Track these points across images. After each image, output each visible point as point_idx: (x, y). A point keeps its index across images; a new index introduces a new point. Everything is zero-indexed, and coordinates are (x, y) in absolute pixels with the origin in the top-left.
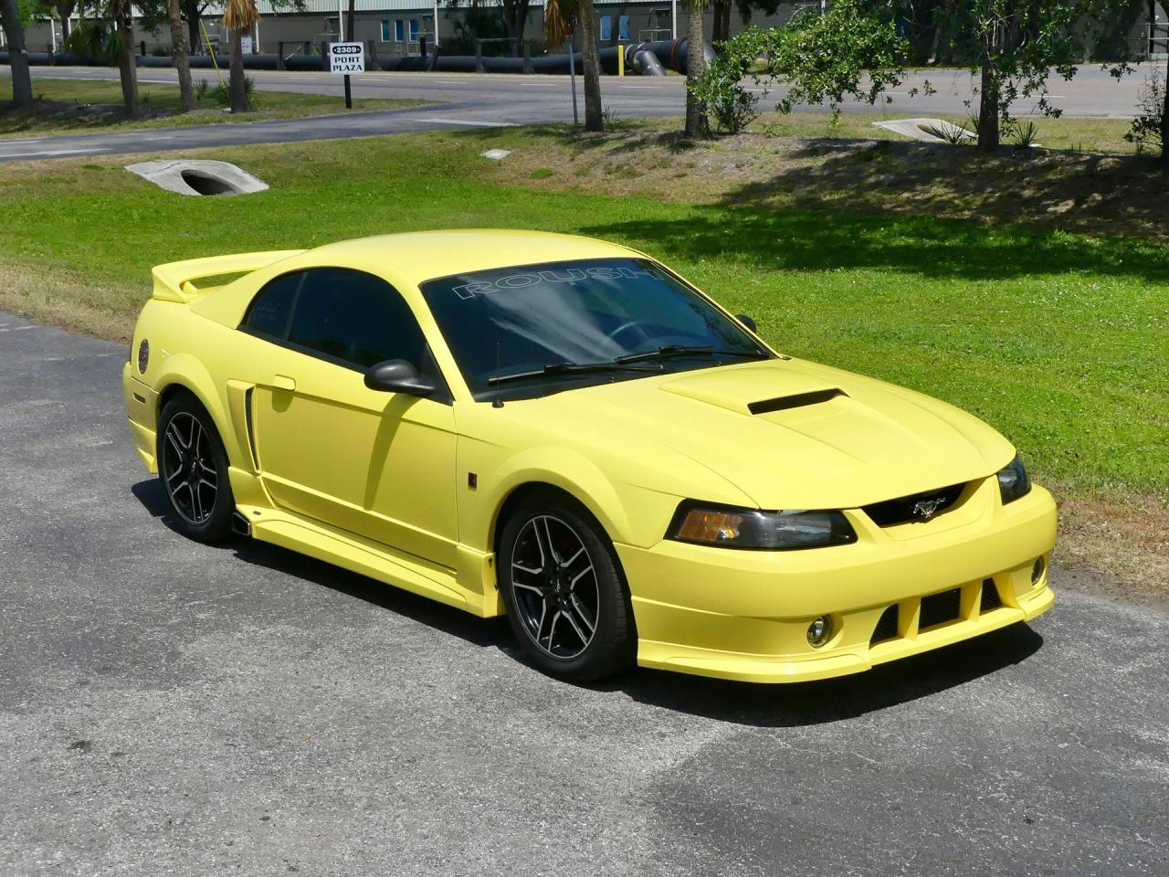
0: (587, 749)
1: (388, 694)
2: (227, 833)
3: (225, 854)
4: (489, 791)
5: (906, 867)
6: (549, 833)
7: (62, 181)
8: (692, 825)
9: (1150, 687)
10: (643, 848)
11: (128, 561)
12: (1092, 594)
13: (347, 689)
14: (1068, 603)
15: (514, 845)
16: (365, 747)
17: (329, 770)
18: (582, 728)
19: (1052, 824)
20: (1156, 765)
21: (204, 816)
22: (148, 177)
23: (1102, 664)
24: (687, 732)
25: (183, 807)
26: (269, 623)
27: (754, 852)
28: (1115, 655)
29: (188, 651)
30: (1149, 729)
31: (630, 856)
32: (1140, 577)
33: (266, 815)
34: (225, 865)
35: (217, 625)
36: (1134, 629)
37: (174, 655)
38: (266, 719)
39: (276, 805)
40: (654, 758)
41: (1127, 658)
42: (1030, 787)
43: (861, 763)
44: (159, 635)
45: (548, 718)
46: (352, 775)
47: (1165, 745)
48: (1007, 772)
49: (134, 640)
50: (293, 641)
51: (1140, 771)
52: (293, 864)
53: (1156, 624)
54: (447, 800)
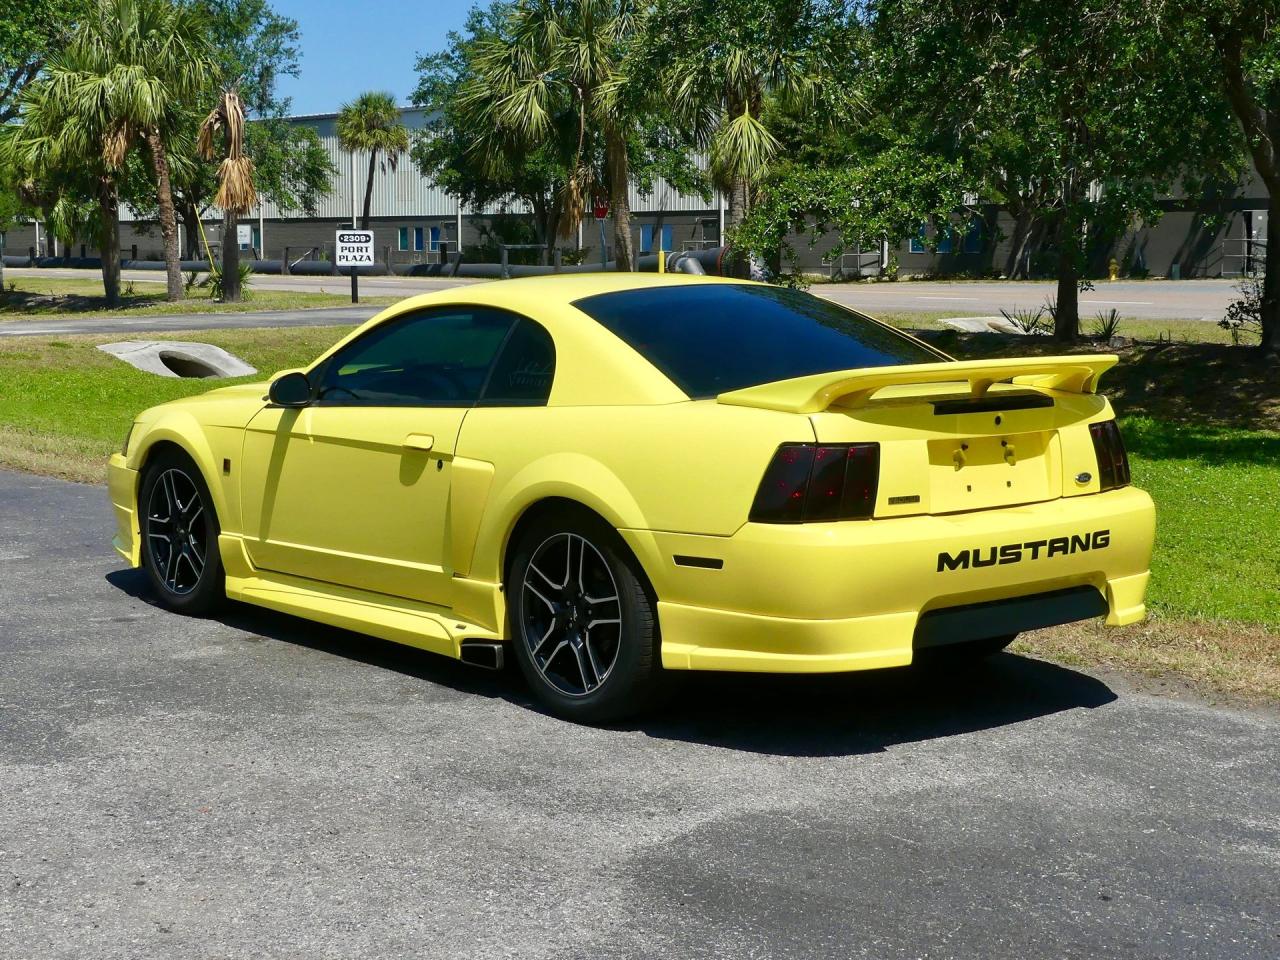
0: (554, 826)
1: (315, 773)
2: (88, 896)
3: (82, 915)
4: (428, 861)
5: (947, 938)
6: (497, 901)
7: (24, 357)
8: (679, 896)
9: (1255, 781)
10: (614, 915)
11: (23, 655)
12: (1185, 700)
13: (265, 767)
14: (1154, 707)
15: (451, 912)
16: (277, 820)
17: (230, 840)
18: (551, 806)
19: (1135, 903)
20: (1265, 850)
21: (62, 880)
22: (121, 357)
23: (1195, 759)
24: (681, 812)
25: (39, 870)
26: (181, 709)
27: (755, 922)
28: (1212, 752)
29: (76, 732)
30: (1255, 818)
31: (597, 924)
32: (1242, 684)
33: (141, 879)
34: (78, 925)
35: (117, 709)
36: (1234, 730)
37: (59, 734)
38: (160, 793)
39: (156, 870)
40: (638, 835)
41: (1227, 756)
42: (1106, 868)
43: (896, 843)
44: (45, 716)
45: (510, 797)
46: (256, 844)
47: (1276, 832)
48: (1078, 853)
49: (14, 721)
50: (207, 725)
51: (1244, 855)
52: (166, 926)
53: (1263, 727)
54: (372, 869)
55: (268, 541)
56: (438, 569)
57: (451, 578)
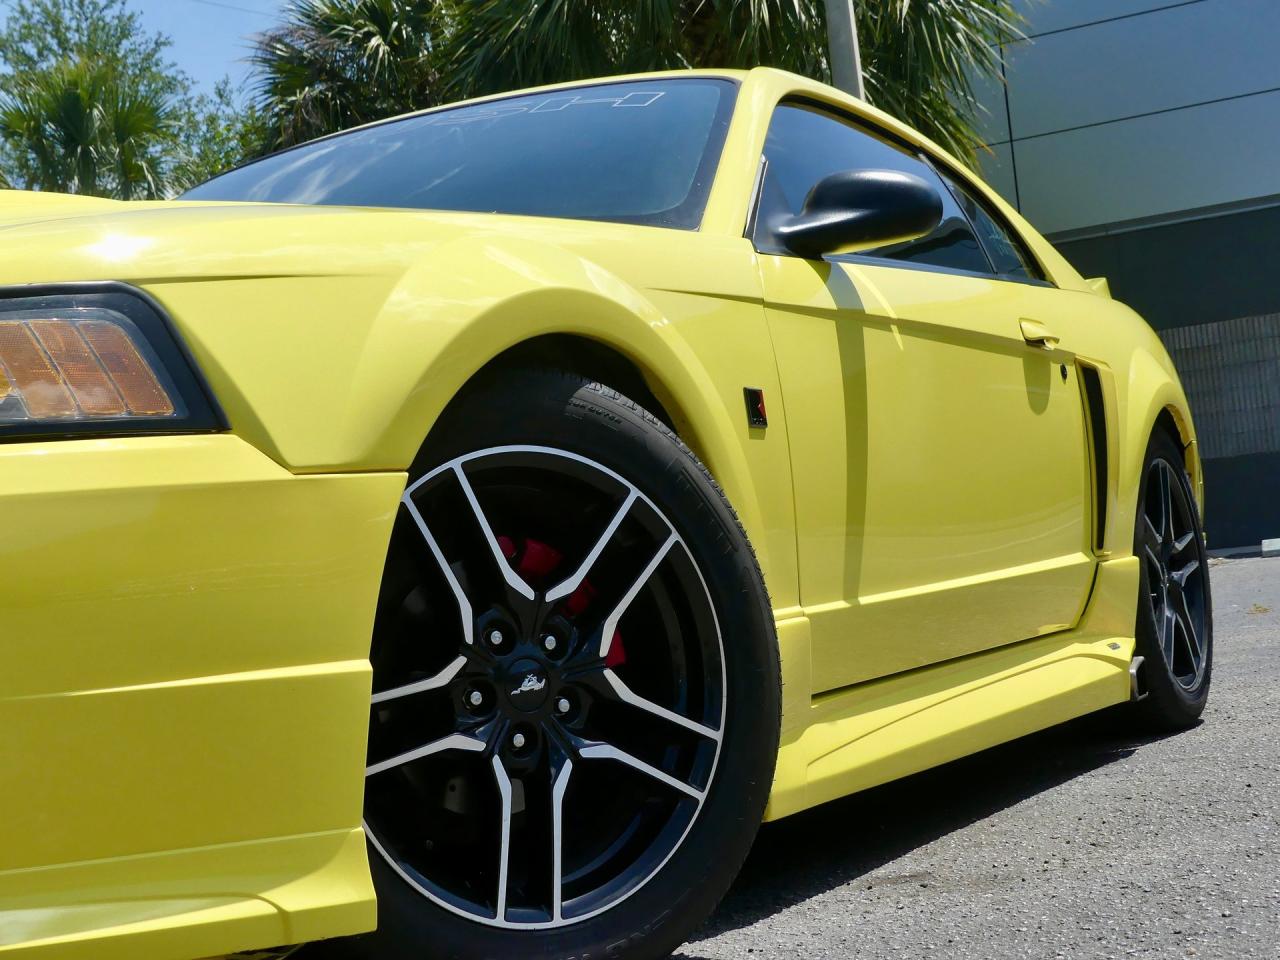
57: (1097, 565)
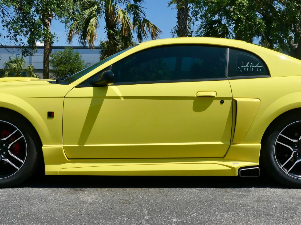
55: (85, 145)
56: (220, 143)
57: (230, 145)
